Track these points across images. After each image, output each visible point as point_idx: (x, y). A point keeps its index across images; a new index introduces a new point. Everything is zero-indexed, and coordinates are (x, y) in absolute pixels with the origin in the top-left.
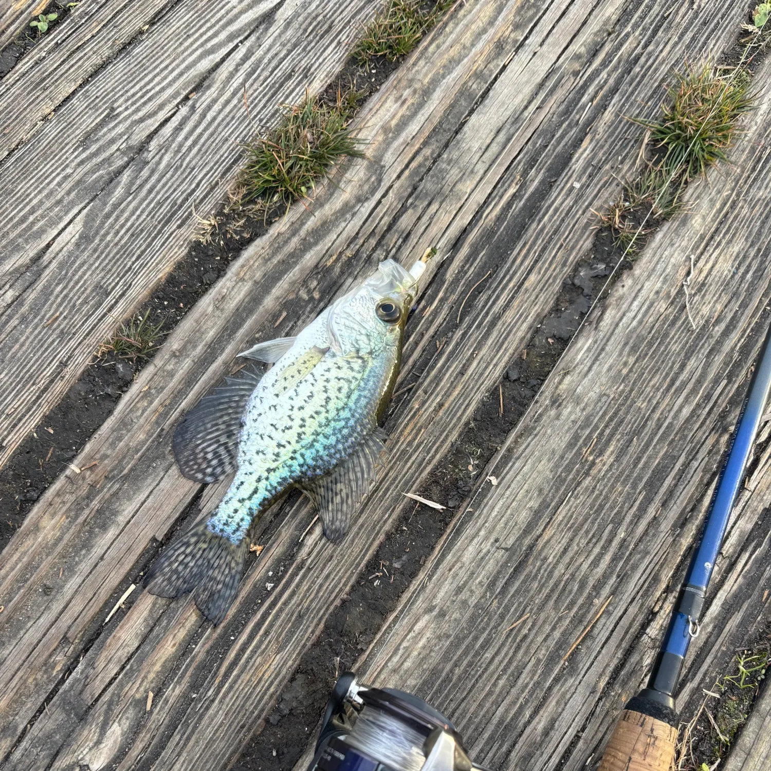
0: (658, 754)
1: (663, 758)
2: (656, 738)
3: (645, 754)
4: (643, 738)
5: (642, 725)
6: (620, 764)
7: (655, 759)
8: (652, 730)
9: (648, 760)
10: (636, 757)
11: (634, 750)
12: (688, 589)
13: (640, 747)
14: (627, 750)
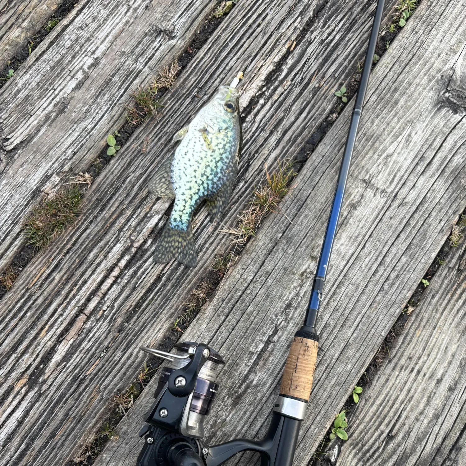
0: (310, 354)
1: (313, 355)
2: (308, 347)
3: (304, 355)
4: (302, 348)
5: (302, 342)
6: (294, 361)
7: (309, 356)
8: (306, 344)
9: (306, 357)
10: (300, 357)
11: (299, 354)
12: (317, 278)
13: (302, 352)
14: (297, 354)
